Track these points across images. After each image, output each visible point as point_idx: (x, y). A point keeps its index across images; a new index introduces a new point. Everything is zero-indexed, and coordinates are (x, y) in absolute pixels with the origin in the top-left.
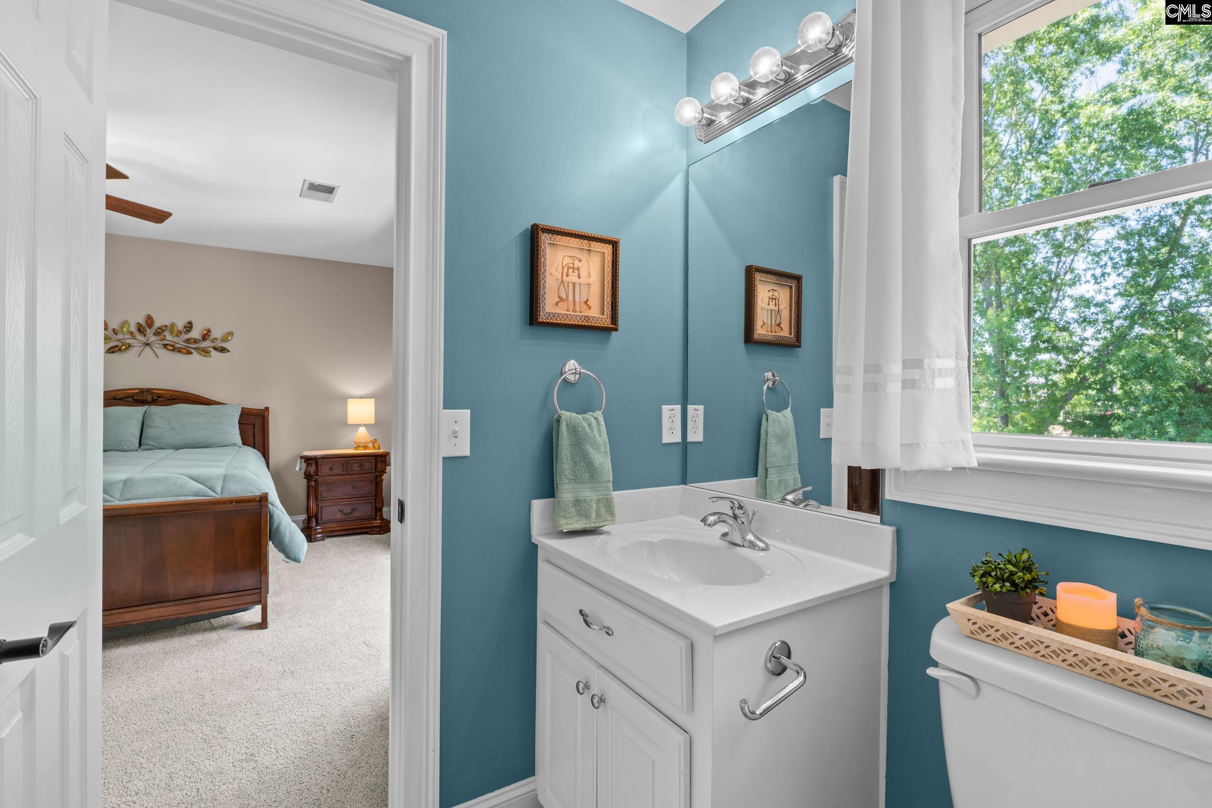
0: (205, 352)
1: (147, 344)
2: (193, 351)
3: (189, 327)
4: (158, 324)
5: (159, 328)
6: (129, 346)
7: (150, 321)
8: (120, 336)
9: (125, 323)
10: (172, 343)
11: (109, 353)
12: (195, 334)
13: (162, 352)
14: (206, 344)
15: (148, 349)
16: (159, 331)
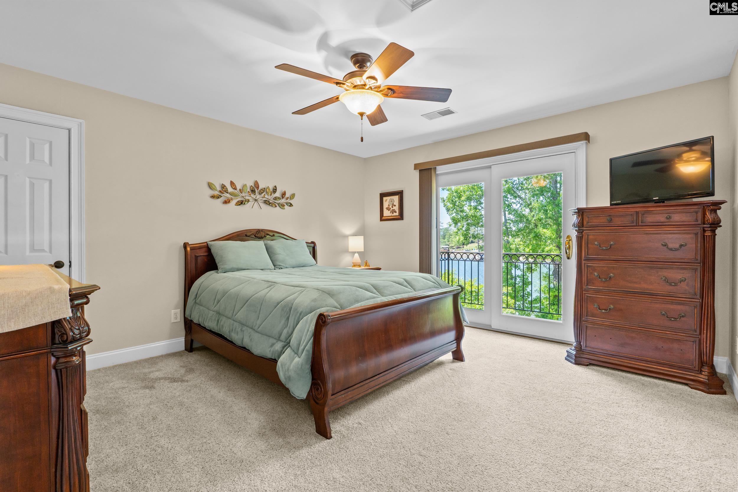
0: (282, 206)
1: (256, 200)
2: (277, 205)
3: (275, 190)
4: (261, 187)
5: (261, 190)
6: (248, 201)
7: (256, 184)
8: (243, 194)
9: (245, 186)
10: (268, 200)
11: (237, 205)
12: (278, 194)
13: (263, 205)
14: (283, 201)
15: (256, 204)
16: (261, 191)
